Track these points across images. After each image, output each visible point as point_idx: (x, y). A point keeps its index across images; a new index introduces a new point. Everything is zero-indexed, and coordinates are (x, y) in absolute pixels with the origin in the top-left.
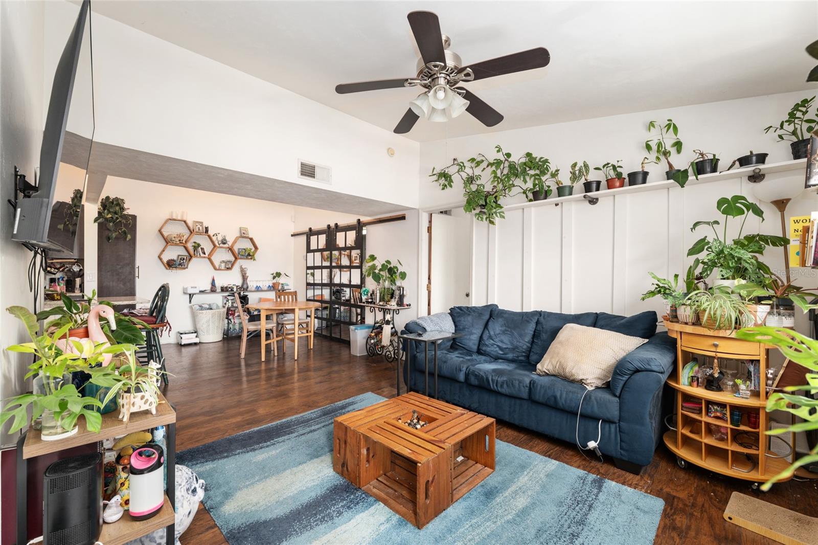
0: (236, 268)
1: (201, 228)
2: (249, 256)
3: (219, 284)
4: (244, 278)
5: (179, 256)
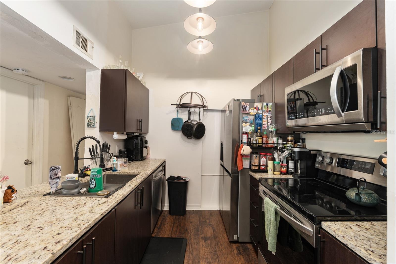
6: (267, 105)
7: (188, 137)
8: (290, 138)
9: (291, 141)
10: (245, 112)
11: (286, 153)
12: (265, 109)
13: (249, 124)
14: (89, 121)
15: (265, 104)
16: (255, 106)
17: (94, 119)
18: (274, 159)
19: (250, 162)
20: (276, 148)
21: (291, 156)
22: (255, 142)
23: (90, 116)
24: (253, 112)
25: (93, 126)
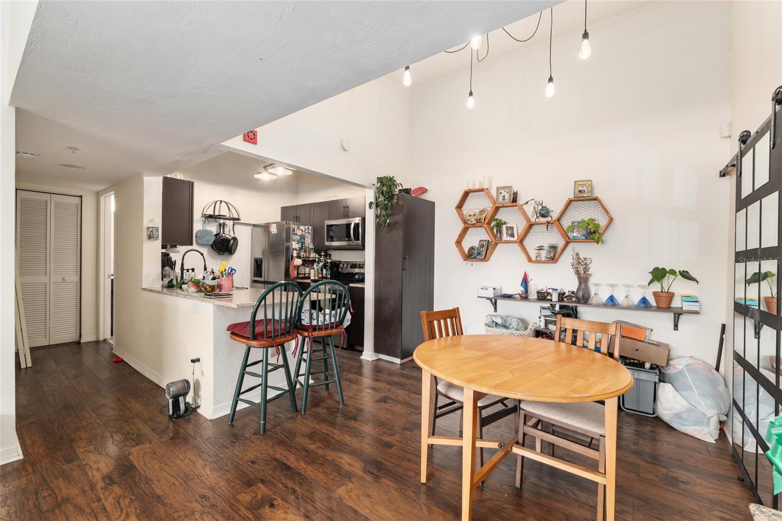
0: (567, 259)
1: (506, 198)
2: (593, 234)
3: (535, 287)
4: (583, 279)
5: (481, 241)
6: (308, 228)
7: (220, 253)
8: (323, 254)
9: (324, 256)
10: (294, 233)
11: (321, 264)
12: (307, 231)
13: (296, 242)
14: (150, 232)
15: (307, 227)
16: (301, 228)
17: (158, 231)
18: (314, 268)
19: (298, 272)
20: (315, 261)
21: (325, 266)
22: (302, 256)
23: (152, 228)
24: (299, 233)
25: (156, 238)
